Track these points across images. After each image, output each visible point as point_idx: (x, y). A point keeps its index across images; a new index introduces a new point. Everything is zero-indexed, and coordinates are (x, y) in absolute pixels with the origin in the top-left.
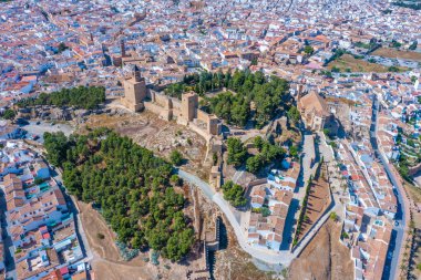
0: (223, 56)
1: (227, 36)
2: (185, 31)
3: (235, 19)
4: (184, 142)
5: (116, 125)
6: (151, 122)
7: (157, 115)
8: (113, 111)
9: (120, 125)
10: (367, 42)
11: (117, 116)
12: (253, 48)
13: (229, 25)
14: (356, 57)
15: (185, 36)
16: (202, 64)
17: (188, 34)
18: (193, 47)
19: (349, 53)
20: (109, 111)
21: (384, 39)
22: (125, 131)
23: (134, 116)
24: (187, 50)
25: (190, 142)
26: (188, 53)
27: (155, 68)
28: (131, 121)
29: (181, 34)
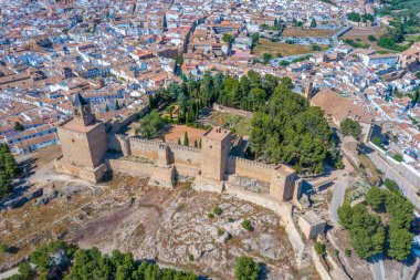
0: (136, 57)
1: (123, 32)
2: (65, 32)
3: (121, 12)
4: (236, 228)
5: (67, 221)
6: (138, 198)
7: (145, 181)
8: (48, 192)
9: (76, 220)
10: (271, 24)
11: (61, 201)
12: (162, 43)
13: (118, 19)
14: (273, 41)
15: (69, 38)
16: (113, 71)
17: (71, 36)
18: (90, 51)
19: (263, 37)
20: (39, 193)
21: (284, 19)
22: (91, 229)
23: (99, 194)
24: (83, 55)
25: (249, 227)
26: (87, 59)
27: (53, 88)
28: (96, 204)
29: (62, 36)
